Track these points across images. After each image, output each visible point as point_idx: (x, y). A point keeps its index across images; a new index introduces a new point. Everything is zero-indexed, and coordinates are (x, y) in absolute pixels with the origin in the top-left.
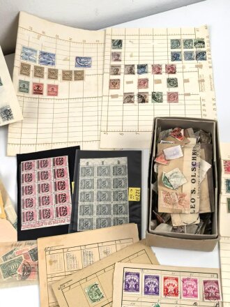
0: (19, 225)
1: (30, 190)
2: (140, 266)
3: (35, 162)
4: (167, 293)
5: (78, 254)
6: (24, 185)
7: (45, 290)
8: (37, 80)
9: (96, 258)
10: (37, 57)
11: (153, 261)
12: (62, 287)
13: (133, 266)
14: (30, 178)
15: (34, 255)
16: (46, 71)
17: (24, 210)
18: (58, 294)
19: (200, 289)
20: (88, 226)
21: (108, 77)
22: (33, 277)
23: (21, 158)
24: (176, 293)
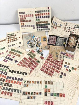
0: (48, 43)
1: (50, 41)
2: (64, 51)
3: (51, 36)
4: (66, 55)
5: (55, 48)
6: (49, 39)
7: (50, 51)
8: (54, 26)
9: (58, 49)
10: (55, 23)
11: (65, 51)
12: (52, 51)
13: (62, 51)
14: (50, 38)
15: (49, 47)
16: (55, 25)
17: (49, 42)
18: (52, 52)
19: (71, 56)
20: (57, 45)
21: (64, 28)
22: (49, 49)
23: (50, 35)
24: (67, 55)
